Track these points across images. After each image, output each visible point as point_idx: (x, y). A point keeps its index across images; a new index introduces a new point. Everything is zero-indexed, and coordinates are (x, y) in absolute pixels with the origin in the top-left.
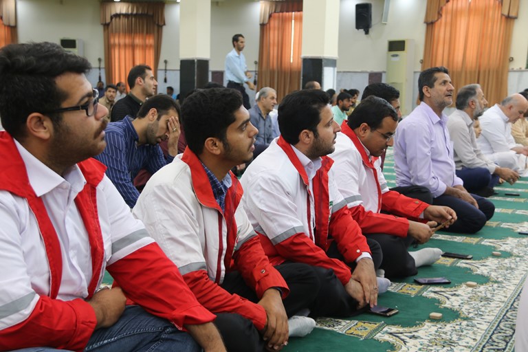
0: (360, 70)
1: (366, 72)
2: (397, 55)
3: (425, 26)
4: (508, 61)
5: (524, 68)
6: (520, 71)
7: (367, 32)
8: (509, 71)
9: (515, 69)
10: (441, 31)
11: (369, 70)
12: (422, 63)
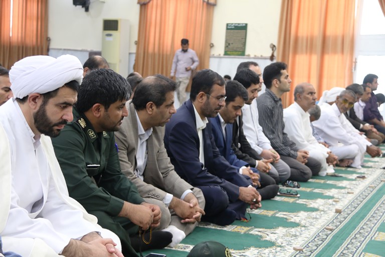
0: (80, 49)
1: (86, 51)
2: (110, 35)
3: (138, 7)
4: (209, 47)
5: (222, 55)
6: (219, 57)
7: (87, 10)
8: (210, 57)
9: (215, 55)
10: (153, 13)
11: (89, 49)
12: (136, 44)
